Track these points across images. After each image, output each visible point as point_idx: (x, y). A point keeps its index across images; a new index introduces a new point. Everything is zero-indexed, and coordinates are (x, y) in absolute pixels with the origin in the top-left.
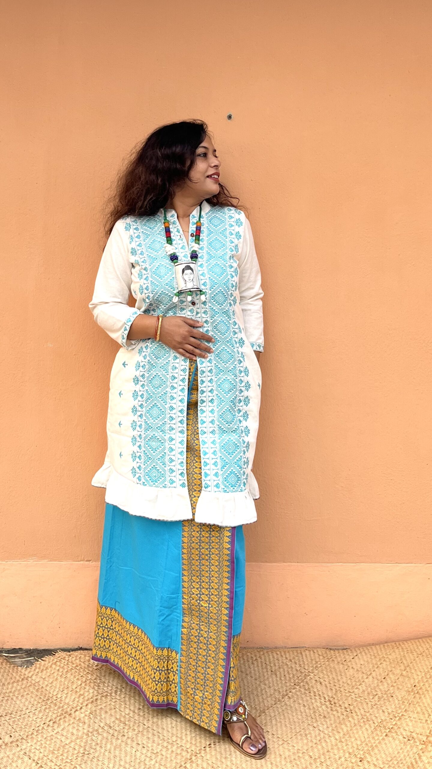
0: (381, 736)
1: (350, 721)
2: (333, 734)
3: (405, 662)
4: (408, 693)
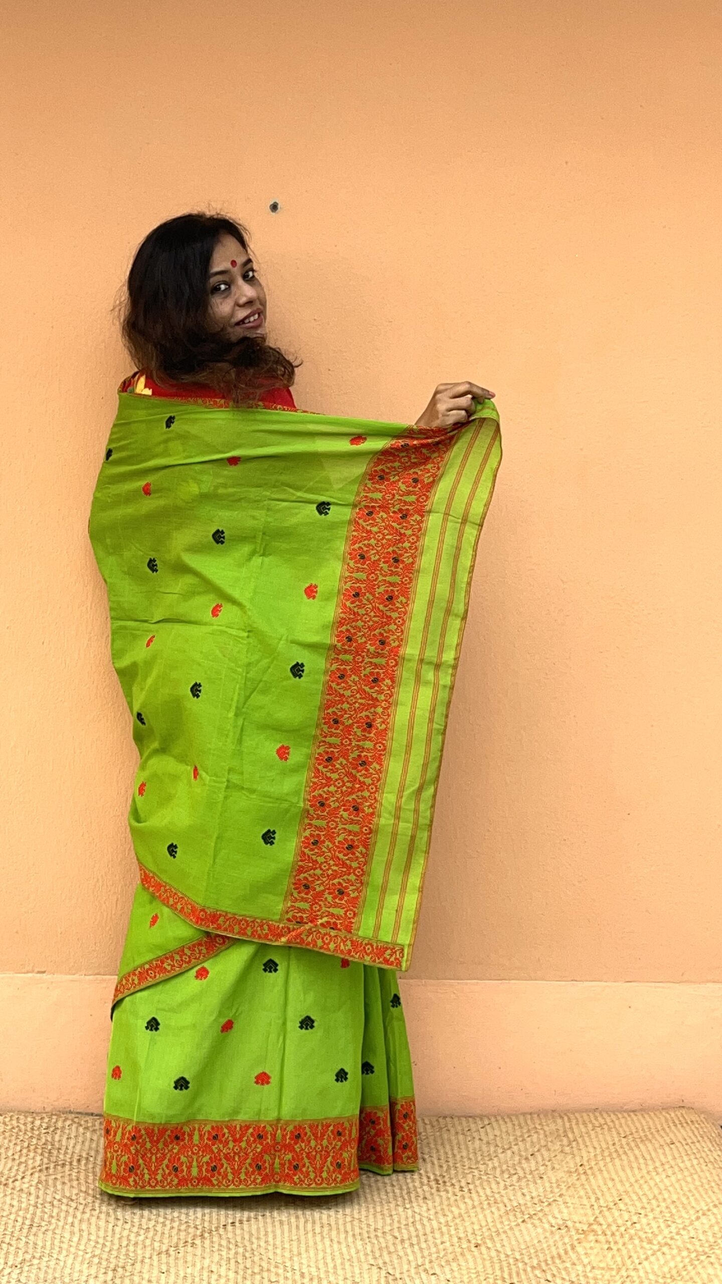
0: (515, 1221)
1: (465, 1203)
2: (436, 1218)
3: (570, 1135)
4: (568, 1175)
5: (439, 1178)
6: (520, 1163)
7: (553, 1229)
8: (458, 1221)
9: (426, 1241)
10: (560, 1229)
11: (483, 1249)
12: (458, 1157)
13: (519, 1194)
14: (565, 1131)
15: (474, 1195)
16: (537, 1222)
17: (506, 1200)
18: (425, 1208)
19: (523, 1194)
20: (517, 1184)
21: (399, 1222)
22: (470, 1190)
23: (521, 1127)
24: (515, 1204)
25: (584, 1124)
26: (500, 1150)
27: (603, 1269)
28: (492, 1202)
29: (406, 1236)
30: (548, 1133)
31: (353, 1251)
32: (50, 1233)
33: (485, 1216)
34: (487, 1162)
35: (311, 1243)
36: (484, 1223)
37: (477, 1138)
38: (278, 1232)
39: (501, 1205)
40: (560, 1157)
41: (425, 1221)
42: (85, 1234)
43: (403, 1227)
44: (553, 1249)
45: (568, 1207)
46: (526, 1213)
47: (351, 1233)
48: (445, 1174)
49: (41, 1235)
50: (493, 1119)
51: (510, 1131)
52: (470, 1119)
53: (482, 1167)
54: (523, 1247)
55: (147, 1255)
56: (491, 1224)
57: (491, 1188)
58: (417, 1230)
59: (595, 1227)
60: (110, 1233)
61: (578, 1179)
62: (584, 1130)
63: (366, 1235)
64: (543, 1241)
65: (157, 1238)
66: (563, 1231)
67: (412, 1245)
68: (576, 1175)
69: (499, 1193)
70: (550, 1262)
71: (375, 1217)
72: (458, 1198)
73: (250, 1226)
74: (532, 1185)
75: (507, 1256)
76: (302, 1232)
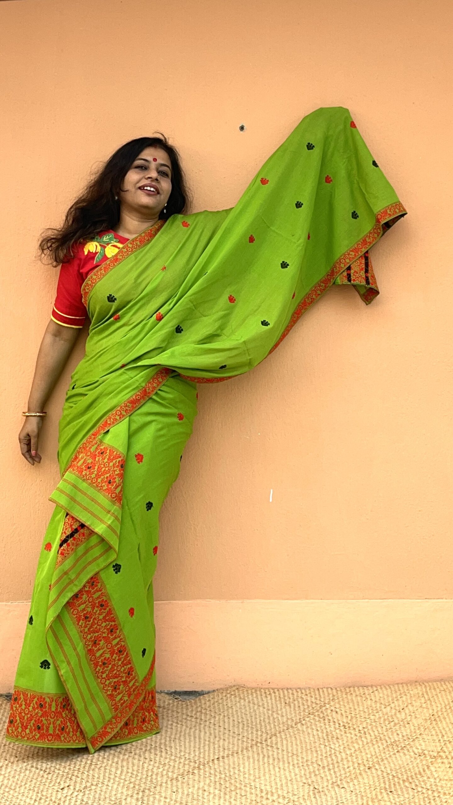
0: (393, 752)
1: (362, 741)
2: (345, 751)
3: (426, 697)
4: (425, 721)
5: (346, 725)
6: (395, 714)
7: (417, 756)
8: (357, 753)
9: (338, 767)
10: (420, 756)
11: (373, 770)
12: (357, 711)
13: (395, 734)
14: (423, 694)
15: (368, 736)
16: (406, 752)
17: (387, 739)
18: (337, 745)
19: (398, 734)
20: (394, 728)
21: (322, 755)
22: (365, 732)
23: (396, 692)
24: (393, 741)
25: (435, 689)
26: (383, 707)
27: (446, 780)
28: (378, 740)
29: (326, 764)
30: (412, 695)
31: (293, 774)
32: (103, 769)
33: (374, 749)
34: (375, 714)
35: (267, 770)
36: (373, 754)
37: (369, 699)
38: (247, 764)
39: (384, 742)
40: (420, 710)
41: (337, 753)
42: (125, 769)
43: (324, 758)
44: (416, 768)
45: (425, 742)
46: (399, 746)
47: (291, 763)
48: (349, 722)
49: (97, 770)
50: (379, 687)
51: (390, 694)
52: (365, 688)
53: (372, 717)
54: (397, 768)
55: (164, 781)
56: (378, 754)
57: (378, 731)
58: (332, 760)
59: (442, 754)
60: (141, 768)
61: (431, 724)
62: (434, 693)
63: (301, 764)
64: (410, 763)
65: (171, 770)
66: (422, 757)
67: (329, 770)
68: (430, 721)
69: (382, 734)
70: (414, 777)
71: (307, 753)
72: (357, 737)
73: (229, 760)
74: (403, 728)
75: (388, 774)
76: (261, 763)
